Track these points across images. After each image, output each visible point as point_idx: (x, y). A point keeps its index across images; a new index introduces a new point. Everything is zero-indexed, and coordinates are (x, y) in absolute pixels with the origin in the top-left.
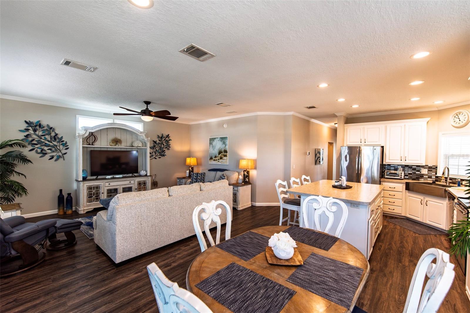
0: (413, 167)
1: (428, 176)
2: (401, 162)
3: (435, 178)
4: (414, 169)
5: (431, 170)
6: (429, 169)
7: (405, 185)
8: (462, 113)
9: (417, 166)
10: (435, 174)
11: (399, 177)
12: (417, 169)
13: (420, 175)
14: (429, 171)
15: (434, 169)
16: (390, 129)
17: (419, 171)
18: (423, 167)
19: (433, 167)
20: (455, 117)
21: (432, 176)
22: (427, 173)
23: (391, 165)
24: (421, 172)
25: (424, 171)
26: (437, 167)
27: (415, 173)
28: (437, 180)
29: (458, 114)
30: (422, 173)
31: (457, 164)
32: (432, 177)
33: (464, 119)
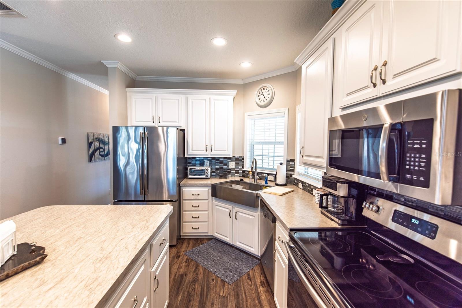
0: (220, 159)
1: (236, 170)
2: (207, 153)
3: (242, 172)
4: (221, 163)
5: (238, 162)
6: (236, 161)
7: (211, 188)
8: (266, 88)
9: (225, 158)
10: (241, 167)
11: (204, 175)
12: (224, 162)
13: (228, 170)
14: (236, 164)
15: (240, 160)
16: (192, 102)
17: (226, 165)
18: (230, 159)
19: (240, 159)
20: (259, 93)
21: (238, 170)
22: (234, 167)
23: (196, 158)
24: (228, 166)
25: (232, 165)
26: (243, 159)
27: (223, 168)
28: (244, 175)
29: (262, 90)
30: (229, 167)
31: (261, 154)
32: (239, 172)
33: (269, 96)
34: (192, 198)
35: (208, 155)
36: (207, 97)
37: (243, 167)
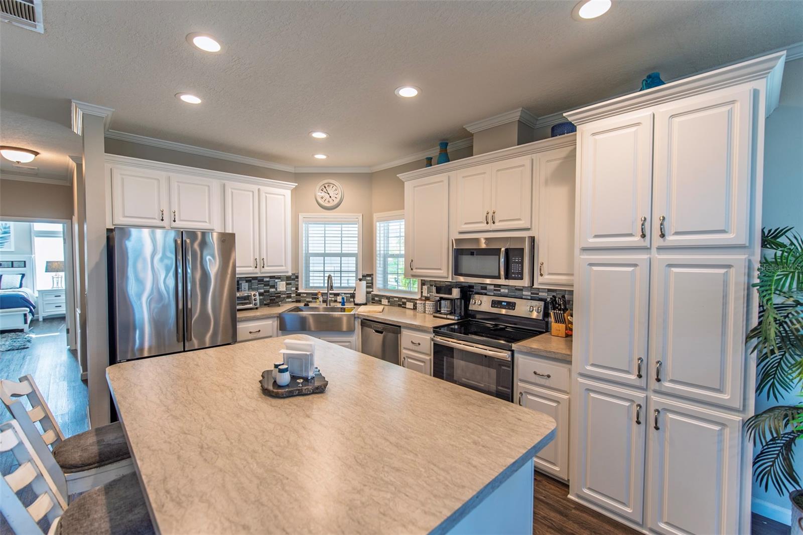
0: (265, 279)
1: (288, 294)
2: (257, 270)
3: (296, 296)
4: (267, 284)
5: (290, 282)
6: (287, 280)
7: (276, 319)
8: (332, 186)
9: (271, 277)
10: (294, 289)
11: (250, 303)
12: (271, 283)
13: (276, 294)
14: (287, 284)
15: (293, 279)
17: (273, 287)
18: (279, 278)
19: (292, 277)
20: (322, 190)
21: (291, 294)
22: (284, 289)
24: (276, 289)
25: (282, 286)
26: (297, 277)
27: (268, 291)
28: (298, 299)
29: (327, 186)
30: (278, 290)
31: (322, 269)
32: (292, 295)
33: (336, 196)
34: (250, 338)
35: (257, 273)
36: (255, 188)
37: (297, 289)
